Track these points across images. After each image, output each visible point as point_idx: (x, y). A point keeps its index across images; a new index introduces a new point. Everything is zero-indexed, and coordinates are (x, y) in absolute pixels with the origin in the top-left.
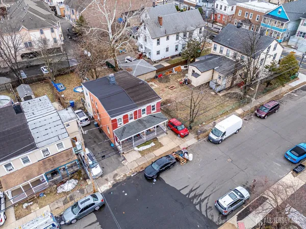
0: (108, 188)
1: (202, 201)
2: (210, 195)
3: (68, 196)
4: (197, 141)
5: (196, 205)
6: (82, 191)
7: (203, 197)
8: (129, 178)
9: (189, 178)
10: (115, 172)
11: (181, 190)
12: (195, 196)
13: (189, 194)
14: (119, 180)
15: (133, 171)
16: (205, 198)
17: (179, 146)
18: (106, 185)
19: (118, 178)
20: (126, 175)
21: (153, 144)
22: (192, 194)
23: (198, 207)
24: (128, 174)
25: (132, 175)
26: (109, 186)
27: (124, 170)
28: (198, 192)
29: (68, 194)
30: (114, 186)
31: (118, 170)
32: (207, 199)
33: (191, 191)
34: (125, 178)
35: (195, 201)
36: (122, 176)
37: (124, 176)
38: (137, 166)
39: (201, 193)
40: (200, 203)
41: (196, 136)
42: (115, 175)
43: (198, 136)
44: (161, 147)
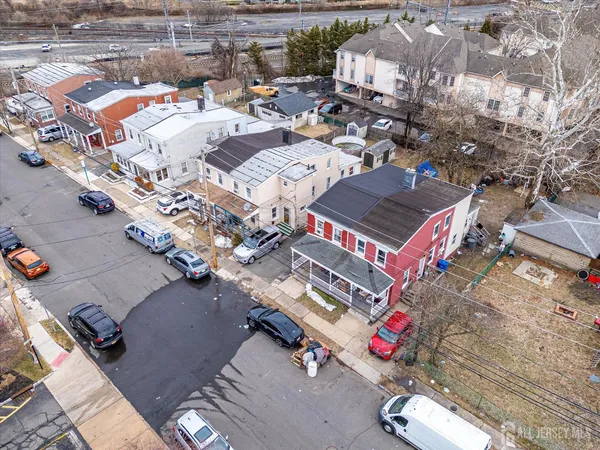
0: (225, 278)
1: (210, 400)
2: (223, 412)
3: (206, 247)
4: (375, 383)
5: (201, 391)
7: (218, 401)
8: (248, 296)
9: (260, 376)
10: (255, 277)
11: (231, 365)
12: (219, 389)
13: (223, 377)
14: (242, 285)
15: (261, 297)
16: (216, 406)
17: (343, 349)
18: (229, 274)
19: (244, 283)
20: (252, 290)
21: (330, 308)
22: (222, 383)
23: (196, 394)
24: (254, 292)
25: (252, 298)
26: (228, 278)
27: (260, 286)
28: (230, 392)
29: (209, 245)
30: (231, 283)
31: (259, 279)
32: (213, 407)
33: (230, 381)
34: (246, 291)
35: (208, 390)
36: (249, 287)
37: (250, 289)
38: (273, 298)
39: (228, 396)
40: (205, 396)
41: (391, 378)
42: (249, 279)
43: (390, 381)
44: (329, 321)
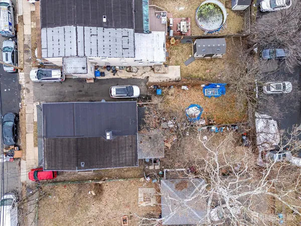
0: (20, 80)
3: (30, 50)
4: (22, 181)
6: (29, 61)
8: (20, 100)
10: (32, 92)
14: (23, 92)
15: (23, 107)
17: (25, 160)
18: (24, 80)
19: (24, 91)
20: (24, 99)
24: (24, 101)
25: (20, 103)
26: (21, 82)
27: (28, 100)
29: (32, 50)
30: (20, 86)
31: (33, 95)
34: (21, 97)
36: (24, 95)
37: (24, 97)
38: (27, 112)
41: (27, 185)
42: (28, 91)
43: (25, 186)
44: (35, 144)
